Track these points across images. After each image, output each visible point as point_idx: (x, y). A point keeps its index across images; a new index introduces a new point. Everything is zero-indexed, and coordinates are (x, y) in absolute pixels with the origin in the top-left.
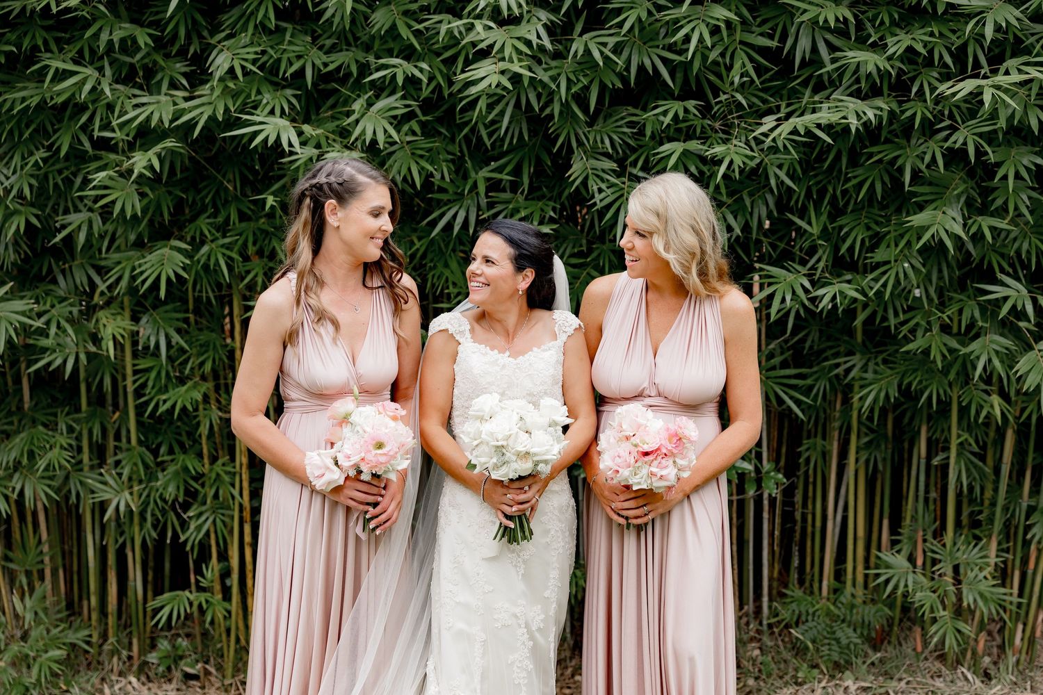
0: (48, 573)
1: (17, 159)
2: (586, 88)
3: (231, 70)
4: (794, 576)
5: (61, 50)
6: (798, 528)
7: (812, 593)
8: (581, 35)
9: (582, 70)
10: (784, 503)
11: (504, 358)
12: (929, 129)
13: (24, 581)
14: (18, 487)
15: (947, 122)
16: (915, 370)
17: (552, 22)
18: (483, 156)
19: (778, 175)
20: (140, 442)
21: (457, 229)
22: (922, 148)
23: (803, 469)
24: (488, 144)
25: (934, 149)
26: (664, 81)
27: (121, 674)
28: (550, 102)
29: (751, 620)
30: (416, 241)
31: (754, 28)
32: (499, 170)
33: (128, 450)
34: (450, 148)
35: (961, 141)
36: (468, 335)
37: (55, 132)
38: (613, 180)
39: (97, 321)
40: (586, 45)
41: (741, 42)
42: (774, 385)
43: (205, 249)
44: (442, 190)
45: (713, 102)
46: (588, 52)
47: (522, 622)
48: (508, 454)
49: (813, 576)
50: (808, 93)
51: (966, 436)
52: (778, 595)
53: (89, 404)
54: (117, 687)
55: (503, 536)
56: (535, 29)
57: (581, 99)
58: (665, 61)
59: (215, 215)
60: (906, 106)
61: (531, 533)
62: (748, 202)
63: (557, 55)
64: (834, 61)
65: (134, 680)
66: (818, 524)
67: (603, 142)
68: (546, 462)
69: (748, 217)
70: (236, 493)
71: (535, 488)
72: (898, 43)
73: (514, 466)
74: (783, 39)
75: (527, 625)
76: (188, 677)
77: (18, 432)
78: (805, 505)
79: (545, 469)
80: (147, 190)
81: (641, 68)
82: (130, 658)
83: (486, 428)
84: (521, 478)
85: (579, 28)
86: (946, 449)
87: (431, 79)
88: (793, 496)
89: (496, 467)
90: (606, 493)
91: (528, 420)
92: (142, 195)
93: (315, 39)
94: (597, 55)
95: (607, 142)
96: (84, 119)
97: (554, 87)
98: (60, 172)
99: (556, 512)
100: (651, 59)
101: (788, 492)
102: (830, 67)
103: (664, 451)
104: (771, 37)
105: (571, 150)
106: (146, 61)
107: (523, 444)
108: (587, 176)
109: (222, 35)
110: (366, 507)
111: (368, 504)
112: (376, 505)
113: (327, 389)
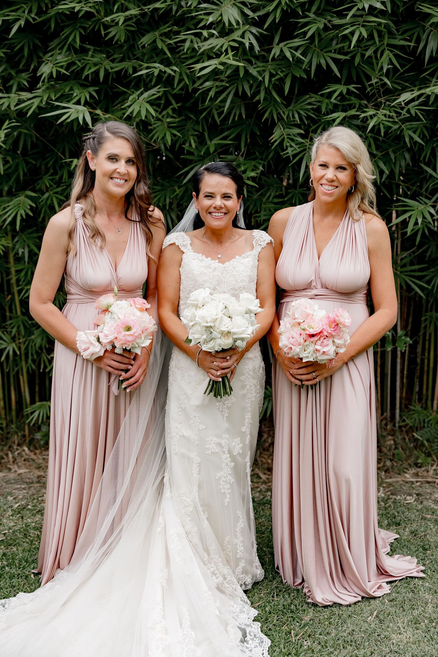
2: (282, 80)
3: (51, 74)
4: (416, 397)
6: (418, 368)
7: (426, 408)
8: (278, 44)
9: (280, 68)
10: (410, 352)
11: (216, 264)
17: (261, 34)
18: (215, 131)
19: (411, 136)
23: (422, 331)
24: (218, 121)
26: (336, 75)
27: (19, 445)
28: (257, 92)
30: (177, 189)
31: (397, 37)
32: (225, 138)
33: (16, 317)
34: (196, 127)
36: (189, 247)
38: (300, 140)
40: (282, 51)
41: (388, 45)
42: (407, 279)
43: (46, 195)
44: (190, 153)
45: (367, 84)
47: (226, 450)
48: (214, 333)
49: (427, 396)
50: (434, 80)
52: (405, 407)
54: (16, 453)
55: (211, 391)
57: (280, 91)
58: (335, 60)
59: (54, 174)
61: (231, 389)
62: (392, 156)
63: (264, 59)
65: (26, 449)
66: (431, 365)
67: (294, 117)
68: (242, 339)
69: (393, 166)
71: (235, 358)
73: (219, 341)
74: (418, 41)
75: (230, 452)
78: (423, 353)
79: (242, 345)
80: (9, 159)
81: (319, 66)
82: (24, 436)
83: (200, 313)
84: (223, 351)
85: (277, 40)
87: (181, 80)
88: (416, 348)
89: (206, 342)
90: (286, 362)
91: (230, 308)
92: (5, 161)
93: (108, 57)
94: (288, 55)
95: (296, 116)
97: (260, 78)
99: (251, 373)
100: (326, 60)
101: (413, 348)
103: (325, 333)
104: (410, 41)
105: (274, 125)
106: (4, 74)
107: (226, 325)
108: (283, 139)
109: (49, 55)
110: (120, 372)
111: (122, 370)
112: (127, 371)
113: (95, 287)
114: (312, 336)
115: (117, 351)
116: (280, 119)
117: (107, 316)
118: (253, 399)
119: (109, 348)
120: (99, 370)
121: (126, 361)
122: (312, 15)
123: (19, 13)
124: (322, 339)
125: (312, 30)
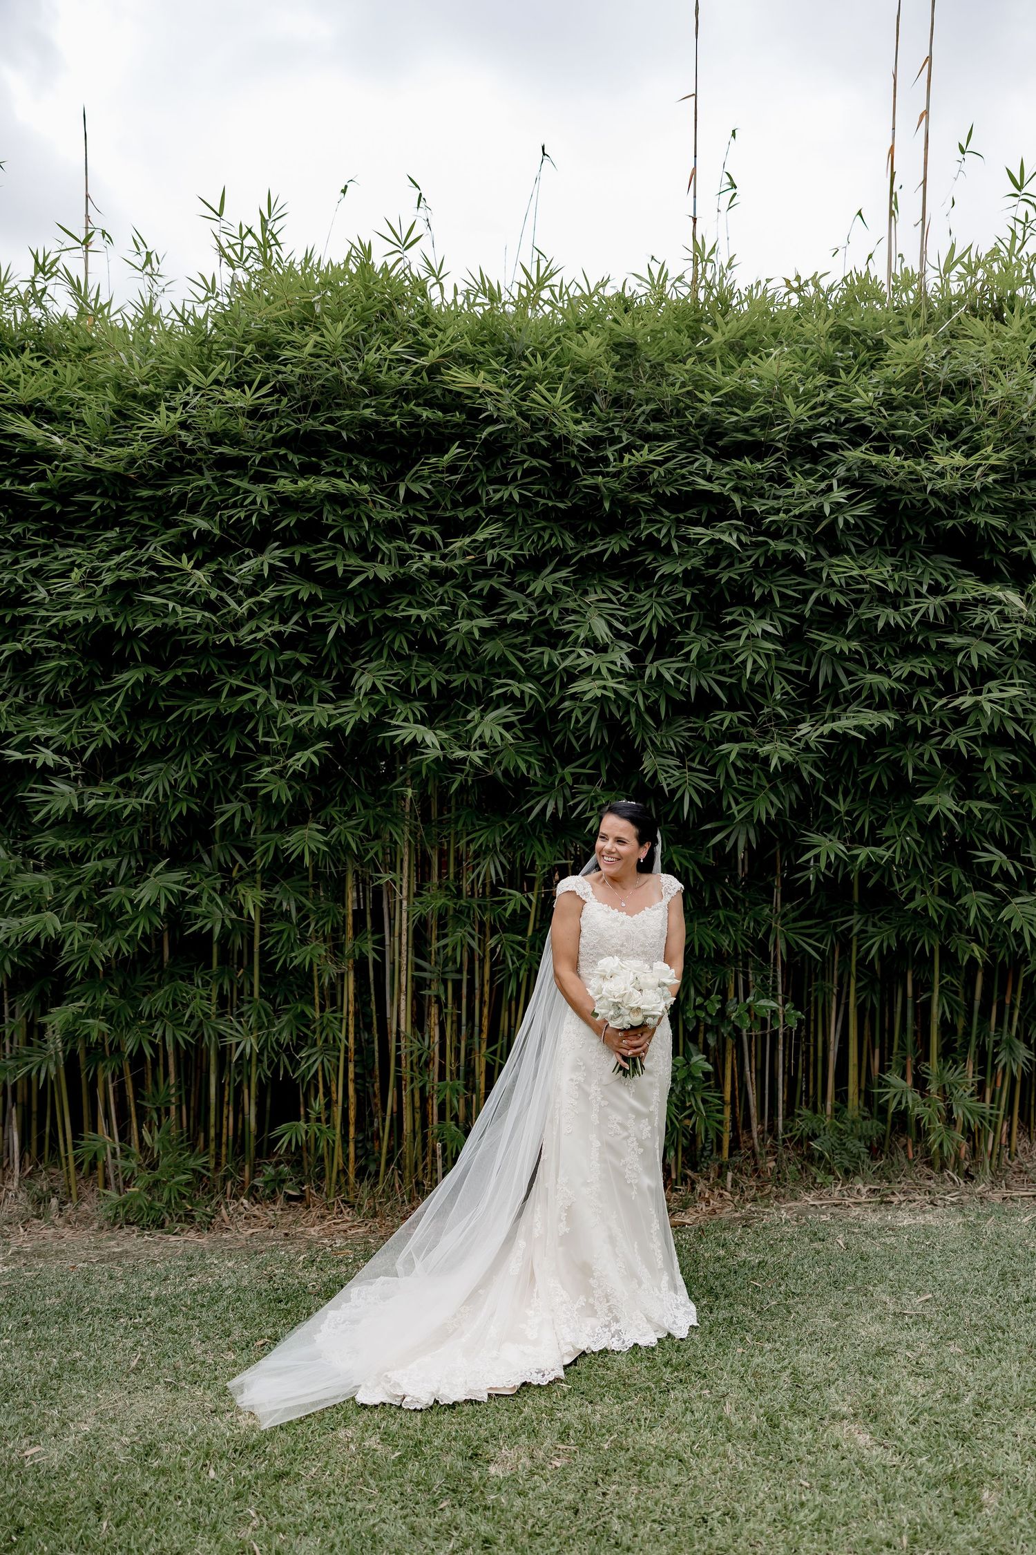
0: (173, 1108)
1: (187, 758)
2: (657, 702)
3: (374, 688)
4: (801, 1096)
5: (231, 673)
7: (819, 1112)
8: (652, 662)
9: (656, 688)
12: (926, 735)
13: (155, 1116)
14: (160, 1034)
15: (939, 730)
16: (909, 925)
17: (633, 649)
18: (567, 756)
19: (806, 770)
20: (261, 993)
21: (548, 814)
22: (920, 750)
24: (576, 745)
25: (929, 750)
26: (719, 697)
27: (234, 1196)
28: (627, 713)
29: (766, 1135)
31: (786, 658)
32: (583, 766)
33: (250, 1002)
34: (540, 751)
35: (953, 743)
36: (592, 896)
37: (221, 738)
39: (236, 893)
40: (659, 669)
41: (777, 668)
42: (797, 938)
43: (335, 830)
44: (535, 784)
46: (659, 675)
48: (623, 1009)
49: (817, 1097)
50: (829, 707)
51: (949, 978)
53: (219, 964)
54: (232, 1208)
56: (620, 656)
57: (654, 713)
58: (719, 683)
59: (343, 803)
60: (907, 717)
62: (781, 788)
63: (637, 677)
64: (851, 682)
65: (245, 1201)
66: (820, 1054)
67: (668, 743)
70: (343, 1036)
71: (646, 1036)
72: (903, 668)
73: (628, 1018)
74: (809, 665)
76: (290, 1198)
77: (160, 986)
80: (295, 784)
81: (699, 688)
82: (242, 1182)
84: (634, 1028)
85: (650, 657)
86: (931, 989)
92: (290, 788)
93: (438, 665)
95: (672, 743)
96: (250, 726)
97: (633, 700)
98: (218, 771)
100: (708, 681)
102: (848, 687)
104: (800, 664)
105: (644, 749)
106: (301, 681)
108: (657, 771)
109: (362, 661)
116: (653, 745)
122: (692, 634)
123: (334, 613)
125: (695, 649)
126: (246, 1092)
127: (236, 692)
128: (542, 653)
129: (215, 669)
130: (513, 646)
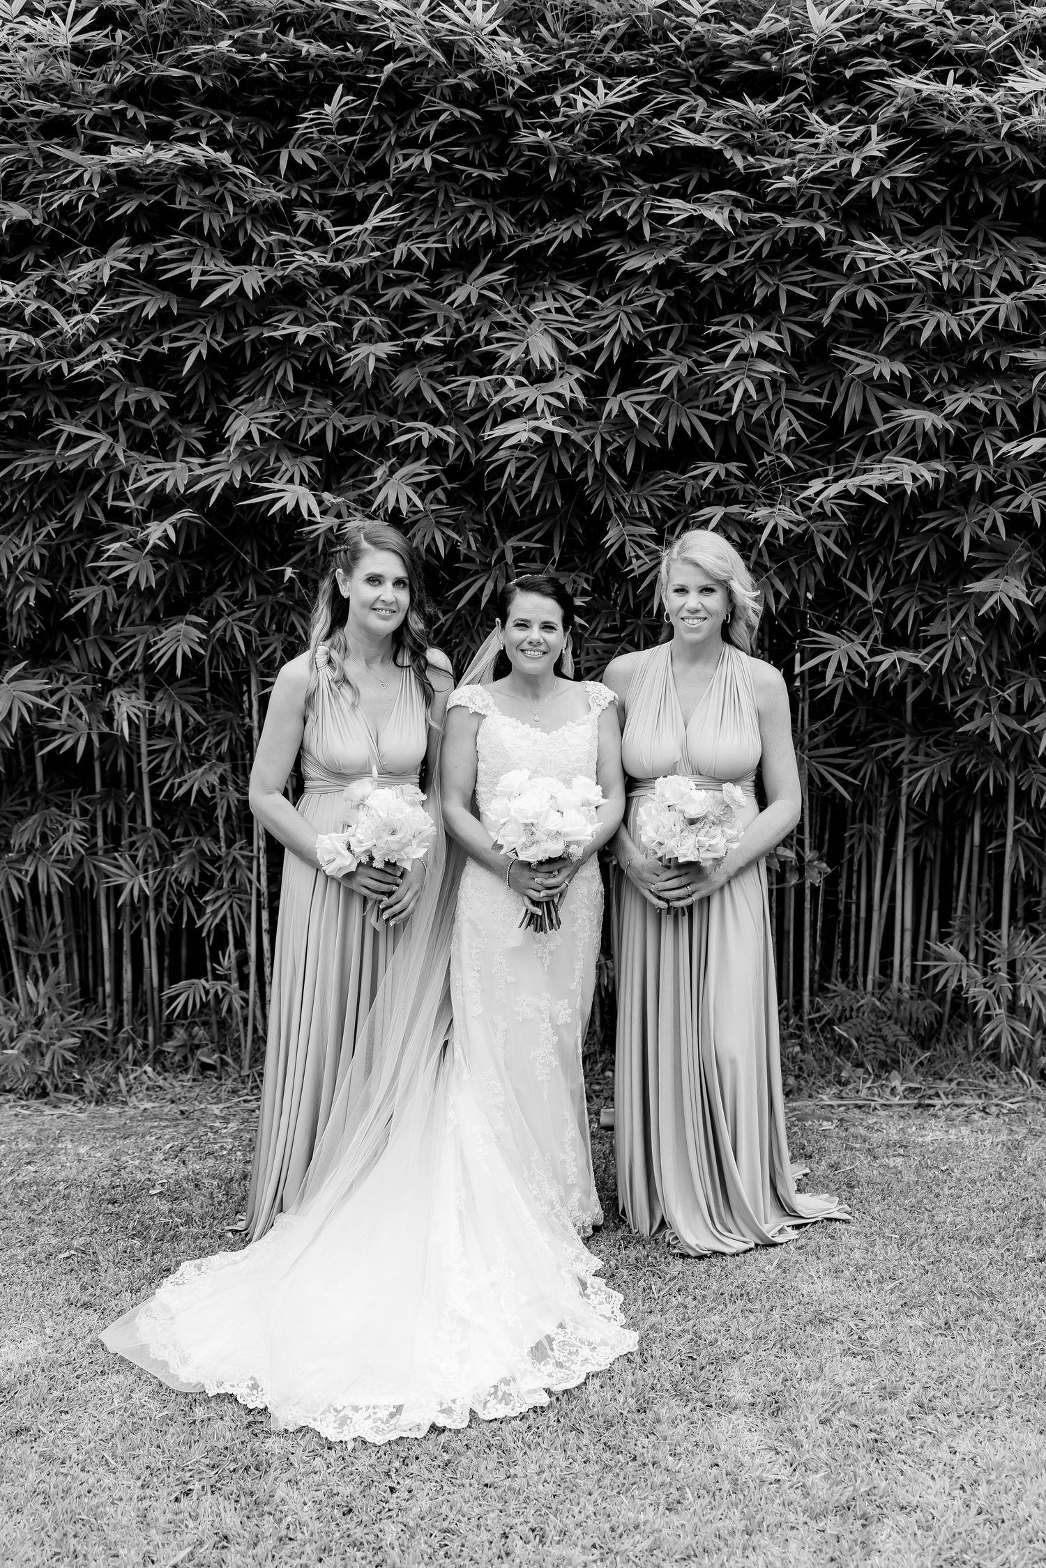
0: (62, 957)
1: (28, 530)
2: (621, 450)
3: (249, 436)
4: (836, 969)
6: (841, 918)
7: (855, 988)
8: (615, 395)
9: (617, 431)
10: (826, 892)
11: (536, 733)
12: (989, 493)
13: (38, 965)
14: (32, 870)
15: (1009, 486)
16: (970, 753)
17: (586, 377)
18: (511, 526)
19: (824, 543)
20: (155, 823)
21: (484, 600)
22: (982, 515)
23: (846, 857)
24: (517, 510)
25: (995, 515)
26: (704, 443)
27: (135, 1063)
28: (582, 466)
29: (791, 1014)
30: (440, 616)
31: (801, 387)
32: (528, 538)
33: (144, 831)
34: (477, 518)
35: (1024, 505)
36: (494, 707)
37: (68, 501)
38: (653, 546)
39: (112, 699)
40: (621, 405)
41: (787, 400)
42: (821, 769)
43: (221, 623)
44: (468, 559)
45: (757, 464)
46: (622, 412)
47: (546, 1017)
48: (538, 833)
49: (857, 969)
50: (859, 456)
51: (1024, 822)
52: (820, 989)
53: (103, 785)
54: (131, 1077)
56: (567, 385)
57: (619, 466)
58: (704, 422)
59: (232, 587)
60: (964, 468)
62: (795, 570)
63: (593, 416)
64: (886, 421)
65: (149, 1069)
66: (863, 914)
67: (640, 506)
68: (578, 843)
69: (795, 585)
70: (253, 877)
71: (565, 873)
72: (958, 401)
73: (544, 845)
74: (832, 396)
75: (552, 1020)
76: (205, 1067)
77: (31, 813)
78: (849, 895)
79: (577, 852)
80: (162, 562)
81: (680, 430)
82: (145, 1046)
83: (515, 805)
84: (550, 861)
85: (613, 387)
86: (1003, 835)
87: (458, 444)
88: (837, 885)
89: (525, 847)
90: (643, 874)
91: (559, 798)
92: (157, 568)
93: (335, 404)
94: (632, 414)
95: (645, 506)
96: (97, 487)
97: (588, 447)
98: (73, 544)
99: (586, 901)
100: (690, 419)
101: (831, 881)
102: (882, 428)
103: (712, 818)
104: (820, 395)
105: (608, 516)
106: (162, 426)
107: (554, 822)
108: (624, 543)
109: (240, 399)
110: (380, 897)
111: (383, 893)
112: (390, 894)
113: (345, 767)
114: (692, 822)
115: (375, 864)
116: (619, 508)
117: (362, 814)
118: (587, 940)
119: (365, 859)
120: (350, 893)
121: (389, 879)
122: (668, 353)
123: (196, 333)
124: (707, 827)
125: (670, 374)
126: (145, 941)
127: (75, 440)
128: (467, 384)
129: (51, 408)
130: (431, 376)
